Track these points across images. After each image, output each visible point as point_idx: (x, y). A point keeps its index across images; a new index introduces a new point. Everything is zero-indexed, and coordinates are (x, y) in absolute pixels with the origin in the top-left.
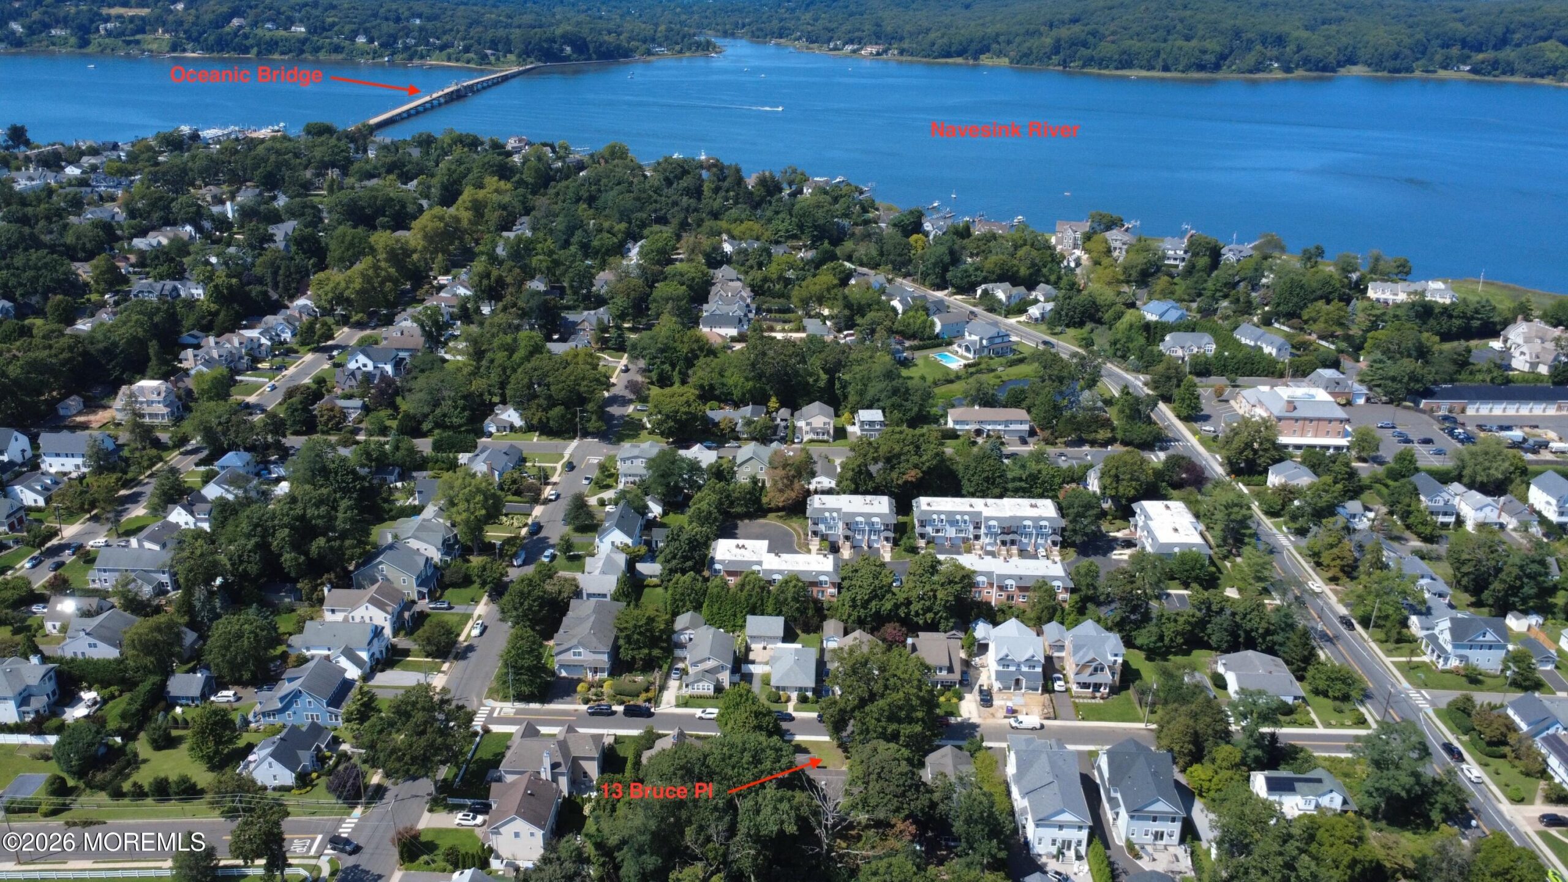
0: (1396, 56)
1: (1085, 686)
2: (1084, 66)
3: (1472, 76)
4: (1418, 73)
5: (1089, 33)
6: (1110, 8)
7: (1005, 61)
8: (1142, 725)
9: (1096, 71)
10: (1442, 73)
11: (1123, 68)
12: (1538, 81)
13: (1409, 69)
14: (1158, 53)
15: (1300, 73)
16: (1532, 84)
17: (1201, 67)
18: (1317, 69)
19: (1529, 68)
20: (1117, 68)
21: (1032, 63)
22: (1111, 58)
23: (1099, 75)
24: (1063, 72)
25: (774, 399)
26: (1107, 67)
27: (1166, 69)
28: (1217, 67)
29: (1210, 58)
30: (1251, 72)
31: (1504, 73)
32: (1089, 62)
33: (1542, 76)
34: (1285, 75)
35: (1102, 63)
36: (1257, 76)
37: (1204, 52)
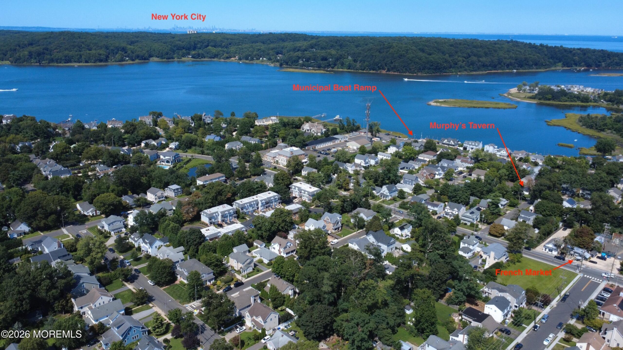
0: (167, 54)
1: (335, 229)
2: (49, 63)
3: (193, 59)
4: (176, 59)
5: (43, 49)
6: (45, 39)
7: (8, 62)
8: (355, 233)
9: (56, 64)
10: (183, 59)
11: (68, 63)
12: (213, 59)
13: (173, 58)
14: (81, 56)
15: (137, 61)
16: (211, 61)
17: (101, 61)
18: (143, 59)
19: (209, 55)
20: (65, 63)
21: (23, 62)
22: (61, 59)
23: (58, 66)
24: (40, 66)
25: (129, 192)
26: (60, 63)
27: (87, 62)
28: (106, 61)
29: (103, 57)
30: (120, 61)
31: (202, 58)
32: (52, 61)
33: (214, 58)
34: (131, 62)
35: (58, 61)
36: (123, 63)
37: (100, 55)
